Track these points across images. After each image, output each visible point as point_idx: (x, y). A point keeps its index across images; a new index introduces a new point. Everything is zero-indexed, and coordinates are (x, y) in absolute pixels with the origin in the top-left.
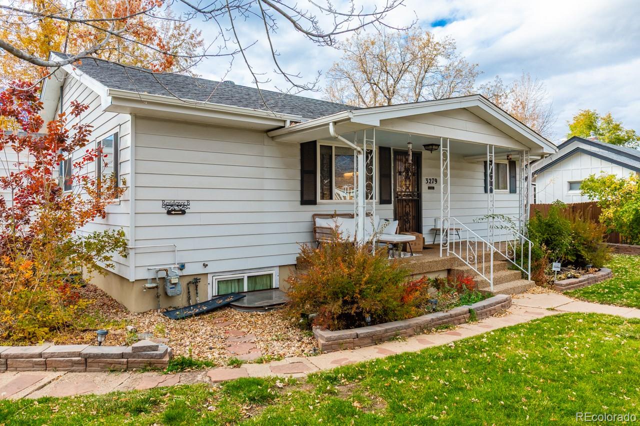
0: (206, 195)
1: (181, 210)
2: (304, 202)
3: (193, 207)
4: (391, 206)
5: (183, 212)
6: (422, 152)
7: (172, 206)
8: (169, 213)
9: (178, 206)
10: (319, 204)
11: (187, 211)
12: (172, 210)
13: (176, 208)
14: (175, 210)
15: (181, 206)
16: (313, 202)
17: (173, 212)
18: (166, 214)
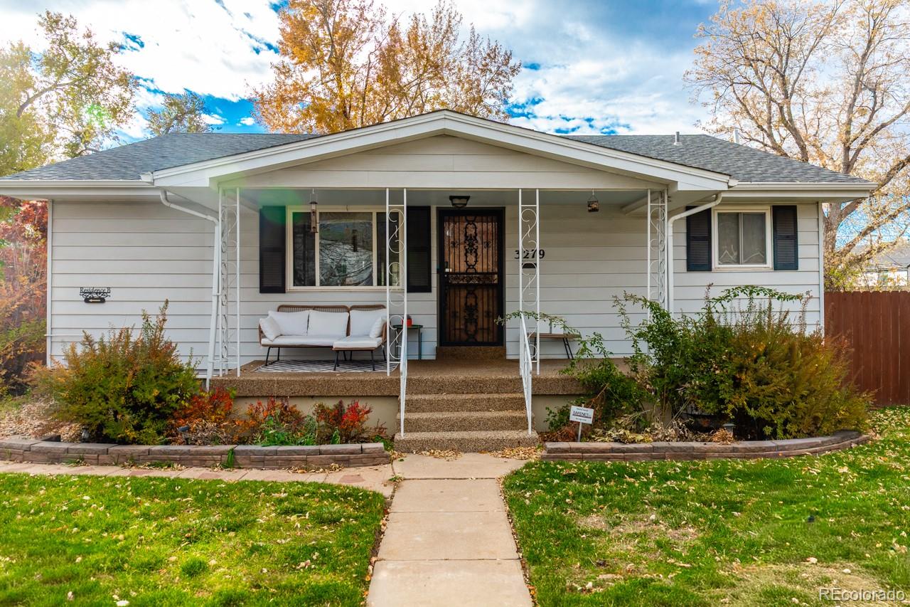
0: (129, 280)
1: (100, 298)
2: (264, 289)
3: (114, 295)
4: (433, 296)
5: (103, 301)
6: (504, 208)
7: (90, 293)
8: (87, 301)
9: (97, 293)
10: (290, 292)
11: (106, 299)
12: (90, 298)
13: (95, 295)
14: (93, 298)
15: (100, 293)
16: (281, 289)
17: (91, 300)
18: (84, 303)
